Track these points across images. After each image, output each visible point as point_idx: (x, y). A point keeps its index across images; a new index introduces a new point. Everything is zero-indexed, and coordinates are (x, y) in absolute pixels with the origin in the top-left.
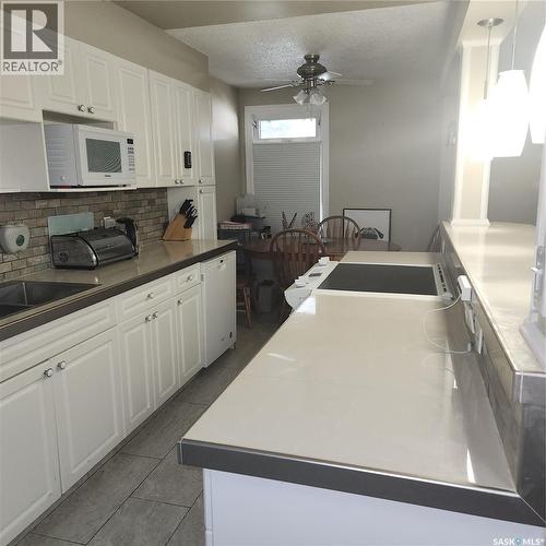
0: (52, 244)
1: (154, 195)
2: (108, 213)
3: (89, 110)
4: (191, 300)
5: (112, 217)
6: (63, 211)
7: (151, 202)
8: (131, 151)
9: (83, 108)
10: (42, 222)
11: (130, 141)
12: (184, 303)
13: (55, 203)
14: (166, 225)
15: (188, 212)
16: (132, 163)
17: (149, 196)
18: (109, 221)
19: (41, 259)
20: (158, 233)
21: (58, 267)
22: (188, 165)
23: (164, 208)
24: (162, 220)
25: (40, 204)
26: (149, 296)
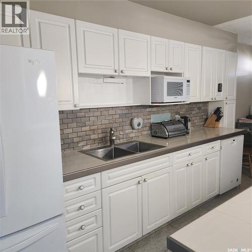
0: (152, 126)
1: (201, 105)
2: (177, 113)
3: (171, 69)
4: (214, 158)
5: (179, 115)
6: (158, 113)
7: (199, 108)
8: (188, 86)
9: (168, 69)
10: (149, 117)
11: (188, 81)
12: (209, 160)
13: (155, 109)
14: (206, 119)
15: (218, 113)
16: (188, 91)
17: (198, 105)
18: (178, 117)
19: (147, 132)
20: (202, 123)
21: (153, 136)
22: (220, 90)
23: (206, 111)
24: (205, 117)
25: (148, 110)
26: (190, 154)
